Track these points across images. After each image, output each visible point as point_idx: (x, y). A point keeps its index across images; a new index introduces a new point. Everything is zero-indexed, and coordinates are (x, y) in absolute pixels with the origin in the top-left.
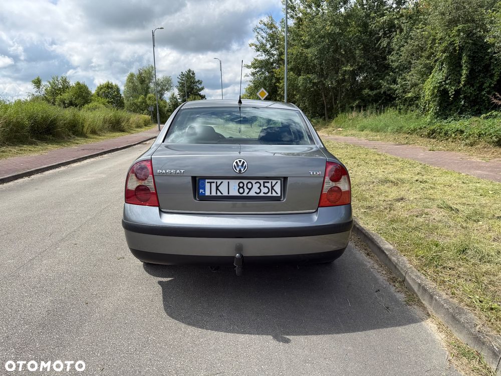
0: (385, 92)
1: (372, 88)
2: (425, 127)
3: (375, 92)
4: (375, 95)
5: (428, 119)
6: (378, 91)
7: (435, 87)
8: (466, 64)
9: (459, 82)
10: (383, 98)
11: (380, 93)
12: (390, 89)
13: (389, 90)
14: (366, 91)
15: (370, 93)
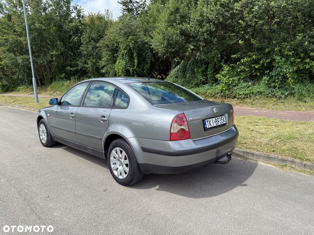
0: (81, 69)
1: (72, 66)
3: (75, 69)
7: (123, 68)
8: (136, 57)
9: (135, 66)
10: (80, 73)
11: (78, 69)
13: (83, 68)
14: (68, 68)
15: (72, 69)
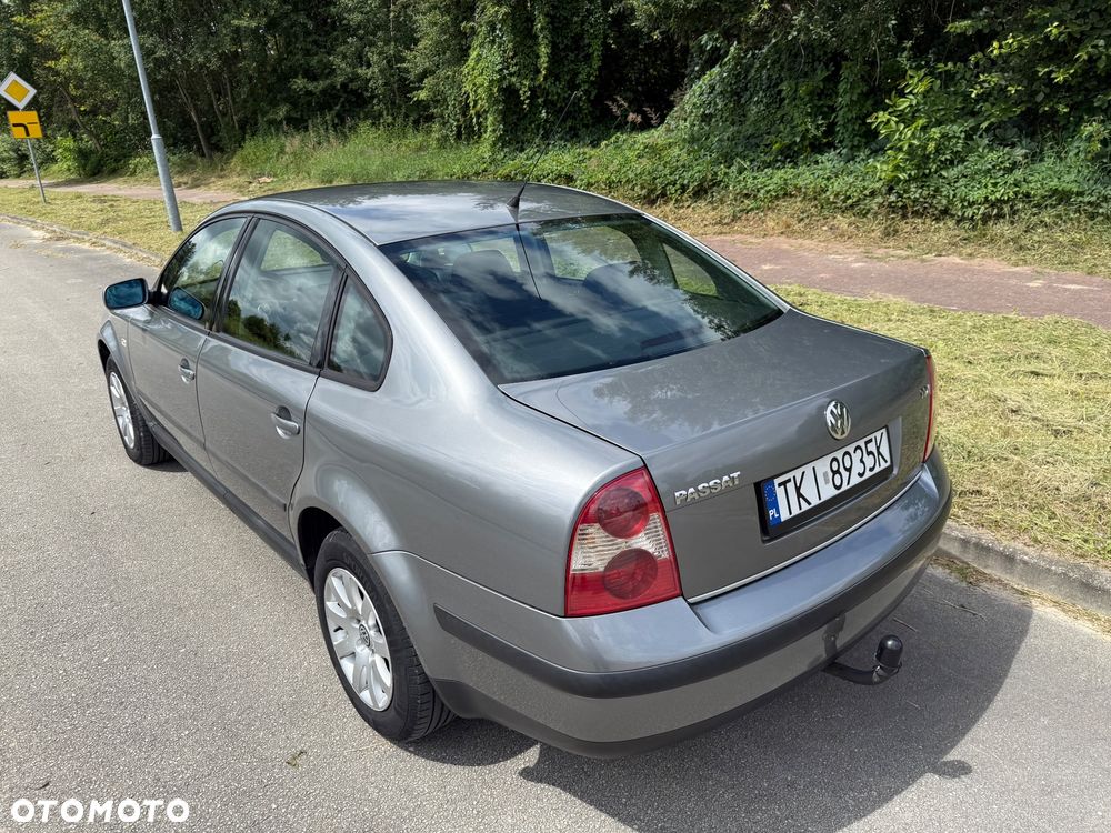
0: (344, 85)
1: (311, 76)
2: (485, 171)
3: (322, 84)
4: (324, 92)
5: (484, 149)
6: (328, 82)
7: (491, 81)
8: (546, 32)
9: (538, 72)
10: (342, 99)
11: (333, 86)
12: (355, 77)
13: (352, 80)
14: (299, 83)
15: (311, 86)
